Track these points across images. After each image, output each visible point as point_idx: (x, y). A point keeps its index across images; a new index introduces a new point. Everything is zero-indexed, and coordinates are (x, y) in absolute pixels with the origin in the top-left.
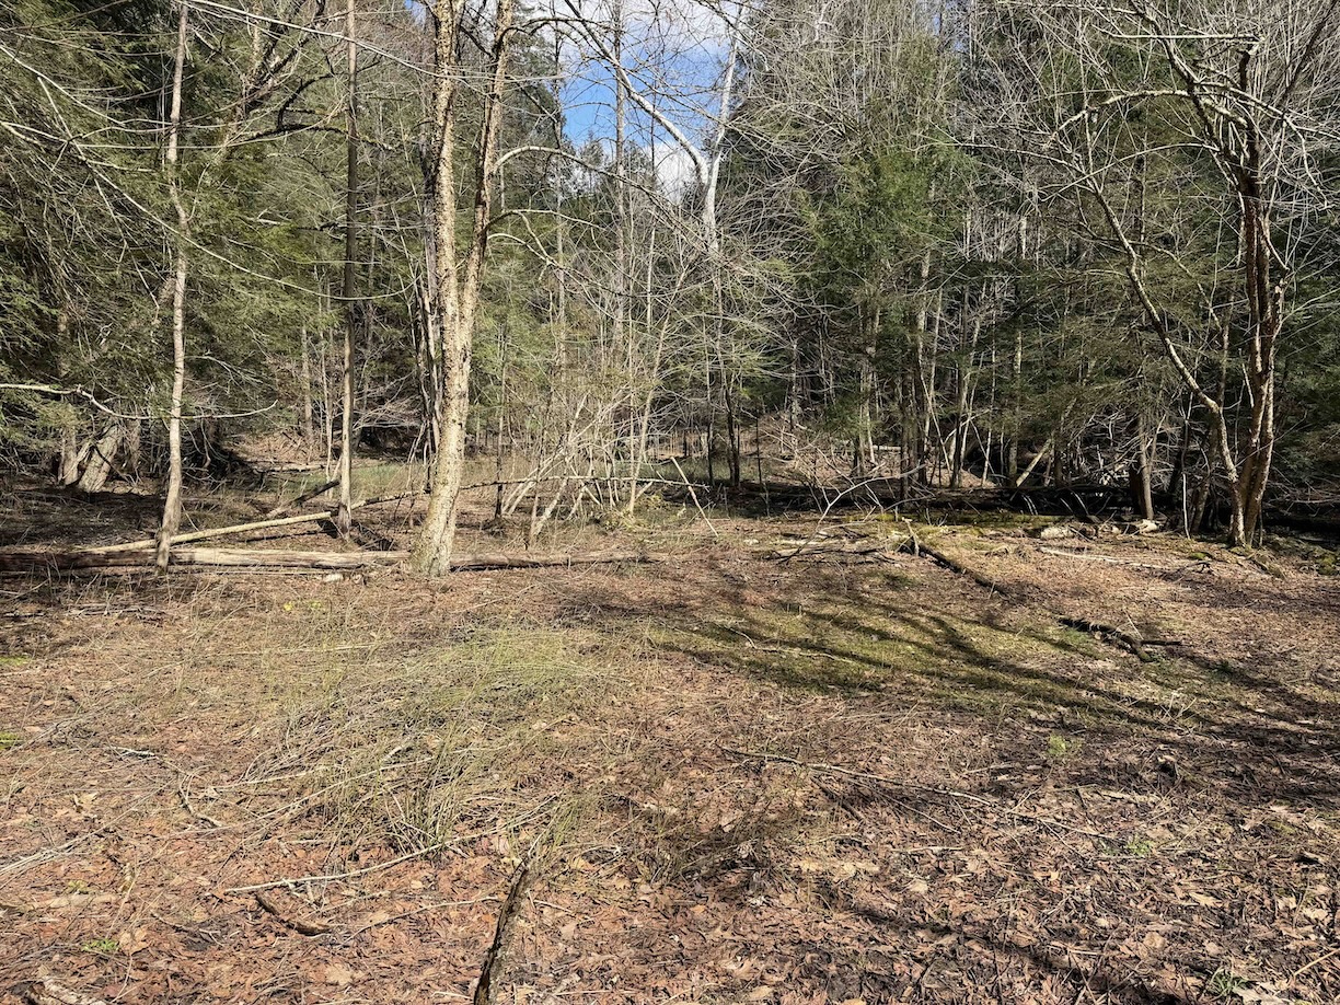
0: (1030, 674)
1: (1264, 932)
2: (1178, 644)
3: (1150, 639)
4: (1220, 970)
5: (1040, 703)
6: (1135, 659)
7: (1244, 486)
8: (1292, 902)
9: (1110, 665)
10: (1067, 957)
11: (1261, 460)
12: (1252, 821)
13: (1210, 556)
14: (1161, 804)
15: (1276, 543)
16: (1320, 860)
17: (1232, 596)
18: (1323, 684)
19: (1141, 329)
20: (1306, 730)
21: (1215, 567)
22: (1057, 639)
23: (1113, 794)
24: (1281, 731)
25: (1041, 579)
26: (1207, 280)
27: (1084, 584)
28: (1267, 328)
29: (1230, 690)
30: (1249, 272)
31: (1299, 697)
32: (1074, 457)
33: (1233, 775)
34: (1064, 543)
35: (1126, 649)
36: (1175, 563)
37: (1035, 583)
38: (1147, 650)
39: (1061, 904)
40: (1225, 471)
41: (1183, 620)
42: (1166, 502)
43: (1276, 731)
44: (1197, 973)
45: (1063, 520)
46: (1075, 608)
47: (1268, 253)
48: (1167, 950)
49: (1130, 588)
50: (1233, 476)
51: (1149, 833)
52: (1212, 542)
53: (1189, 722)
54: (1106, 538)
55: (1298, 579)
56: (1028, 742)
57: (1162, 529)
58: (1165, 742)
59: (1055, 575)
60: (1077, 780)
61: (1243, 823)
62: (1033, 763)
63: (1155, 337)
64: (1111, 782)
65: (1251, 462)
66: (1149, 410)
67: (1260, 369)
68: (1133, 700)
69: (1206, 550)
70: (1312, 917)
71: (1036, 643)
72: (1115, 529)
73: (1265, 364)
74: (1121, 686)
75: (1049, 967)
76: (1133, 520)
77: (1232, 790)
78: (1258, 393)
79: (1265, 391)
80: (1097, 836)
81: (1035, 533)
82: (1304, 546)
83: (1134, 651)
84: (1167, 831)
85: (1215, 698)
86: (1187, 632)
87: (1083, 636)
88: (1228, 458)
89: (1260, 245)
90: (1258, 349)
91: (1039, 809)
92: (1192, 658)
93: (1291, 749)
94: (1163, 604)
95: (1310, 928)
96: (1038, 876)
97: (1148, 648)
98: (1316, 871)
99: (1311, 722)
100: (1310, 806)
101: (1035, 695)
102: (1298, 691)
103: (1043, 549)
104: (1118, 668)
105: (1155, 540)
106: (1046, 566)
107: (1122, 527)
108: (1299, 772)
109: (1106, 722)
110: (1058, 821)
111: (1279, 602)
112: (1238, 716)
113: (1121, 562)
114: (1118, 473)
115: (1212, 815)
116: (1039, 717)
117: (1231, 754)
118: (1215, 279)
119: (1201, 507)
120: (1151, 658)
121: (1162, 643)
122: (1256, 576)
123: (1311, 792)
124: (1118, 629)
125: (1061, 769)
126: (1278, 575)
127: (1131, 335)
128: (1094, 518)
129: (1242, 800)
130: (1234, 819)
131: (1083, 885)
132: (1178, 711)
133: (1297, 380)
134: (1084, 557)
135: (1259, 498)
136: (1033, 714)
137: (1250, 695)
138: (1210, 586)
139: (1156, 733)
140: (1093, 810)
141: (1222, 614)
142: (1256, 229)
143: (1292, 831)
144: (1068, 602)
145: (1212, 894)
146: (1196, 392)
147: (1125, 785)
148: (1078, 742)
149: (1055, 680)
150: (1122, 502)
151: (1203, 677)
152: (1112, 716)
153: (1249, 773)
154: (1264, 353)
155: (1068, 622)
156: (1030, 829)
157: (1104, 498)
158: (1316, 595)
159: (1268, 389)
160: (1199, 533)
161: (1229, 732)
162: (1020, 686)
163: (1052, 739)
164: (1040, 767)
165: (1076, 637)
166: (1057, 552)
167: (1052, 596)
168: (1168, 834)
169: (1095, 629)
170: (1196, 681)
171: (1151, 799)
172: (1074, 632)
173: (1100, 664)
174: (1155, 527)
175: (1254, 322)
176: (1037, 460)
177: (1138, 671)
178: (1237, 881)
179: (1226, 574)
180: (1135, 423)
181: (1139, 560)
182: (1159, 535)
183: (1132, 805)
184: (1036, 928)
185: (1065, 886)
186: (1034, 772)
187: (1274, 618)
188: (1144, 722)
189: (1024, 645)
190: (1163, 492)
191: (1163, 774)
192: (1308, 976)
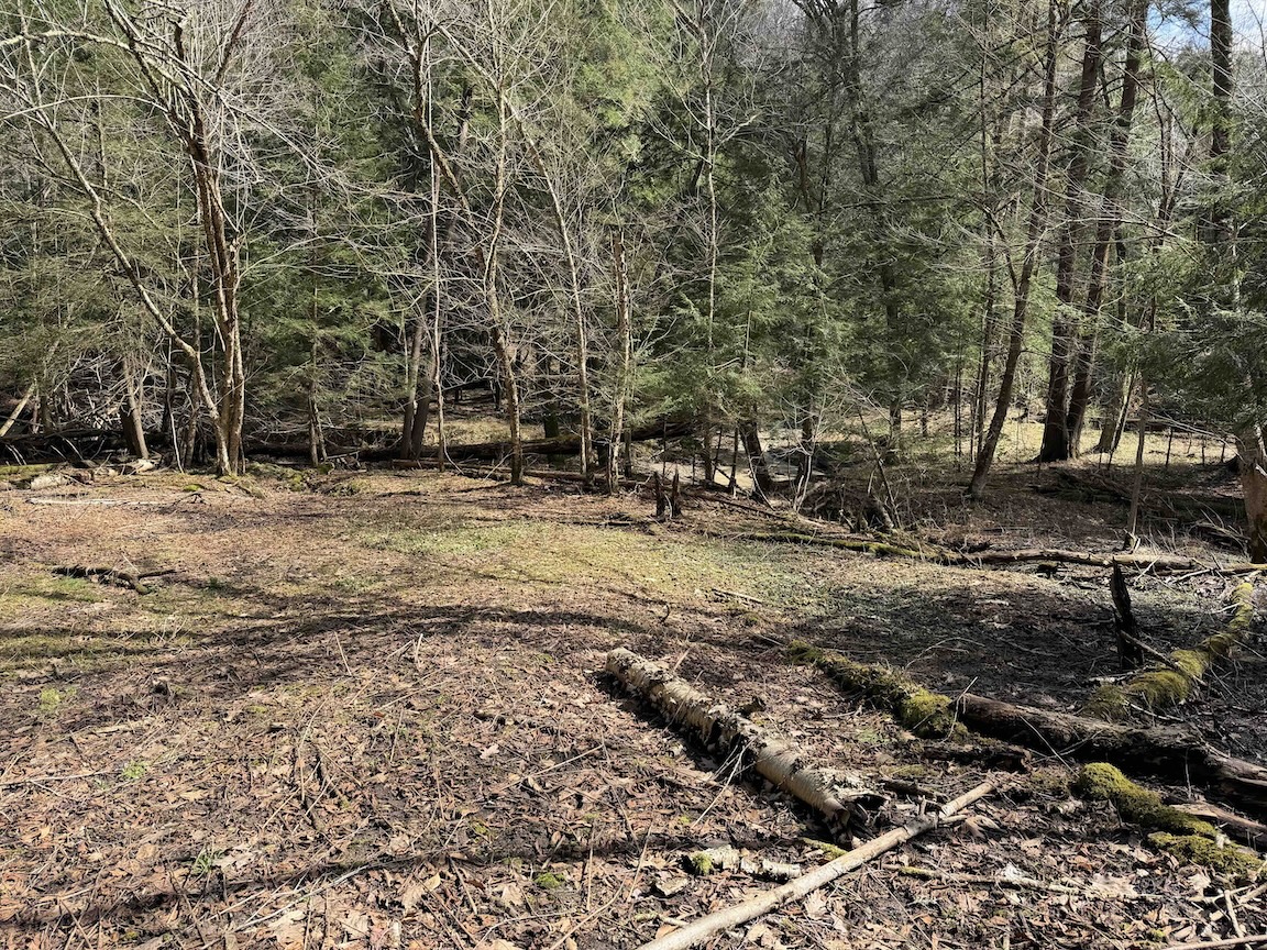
0: (19, 634)
1: (244, 801)
2: (171, 571)
3: (148, 572)
4: (203, 852)
5: (29, 661)
6: (133, 593)
7: (225, 422)
8: (263, 768)
9: (107, 606)
10: (57, 907)
11: (235, 398)
12: (234, 712)
13: (202, 487)
14: (156, 724)
15: (257, 469)
16: (285, 725)
17: (223, 520)
18: (292, 581)
19: (115, 274)
20: (279, 622)
21: (206, 496)
22: (51, 590)
23: (108, 729)
24: (259, 629)
25: (31, 532)
26: (173, 232)
27: (80, 530)
28: (228, 282)
29: (219, 603)
30: (207, 229)
31: (274, 596)
32: (63, 402)
33: (220, 677)
34: (57, 491)
35: (123, 586)
36: (171, 497)
37: (24, 537)
38: (145, 583)
39: (52, 858)
40: (206, 410)
41: (179, 548)
42: (158, 441)
43: (256, 629)
44: (183, 864)
45: (56, 467)
46: (70, 556)
47: (221, 215)
48: (158, 855)
49: (128, 527)
50: (214, 414)
51: (143, 754)
52: (203, 474)
53: (184, 641)
54: (102, 481)
55: (275, 497)
56: (17, 705)
57: (158, 467)
58: (159, 665)
59: (48, 525)
60: (73, 727)
61: (226, 715)
62: (22, 725)
63: (127, 282)
64: (107, 719)
65: (228, 401)
66: (131, 354)
67: (226, 318)
68: (129, 633)
69: (198, 482)
70: (279, 774)
71: (27, 600)
72: (112, 472)
73: (230, 313)
74: (120, 623)
75: (37, 925)
76: (129, 461)
77: (219, 690)
78: (227, 339)
79: (233, 337)
80: (93, 775)
81: (23, 485)
82: (279, 469)
83: (132, 587)
84: (161, 746)
85: (206, 613)
86: (182, 559)
87: (80, 581)
88: (208, 398)
89: (213, 206)
90: (223, 300)
91: (29, 771)
92: (186, 582)
93: (266, 641)
94: (161, 537)
95: (277, 784)
96: (28, 839)
97: (146, 581)
98: (282, 736)
99: (283, 615)
100: (279, 684)
101: (25, 653)
102: (273, 591)
103: (33, 500)
104: (115, 606)
105: (152, 478)
106: (38, 517)
107: (119, 470)
108: (271, 659)
109: (102, 662)
110: (51, 774)
111: (260, 519)
112: (225, 624)
113: (119, 502)
114: (111, 416)
115: (201, 718)
116: (29, 676)
117: (219, 660)
118: (179, 232)
119: (192, 443)
120: (149, 590)
121: (158, 574)
122: (242, 500)
123: (280, 672)
124: (115, 569)
125: (53, 723)
126: (259, 496)
127: (105, 279)
128: (89, 462)
129: (226, 697)
130: (219, 715)
131: (77, 829)
132: (171, 633)
133: (260, 330)
134: (79, 502)
135: (238, 432)
136: (22, 674)
137: (235, 604)
138: (203, 514)
139: (152, 659)
140: (88, 751)
141: (213, 538)
142: (209, 192)
143: (264, 709)
144: (63, 550)
145: (200, 788)
146: (173, 338)
147: (122, 716)
148: (72, 690)
149: (48, 633)
150: (116, 444)
151: (196, 597)
152: (109, 654)
153: (232, 671)
154: (229, 304)
155: (62, 571)
156: (18, 794)
157: (99, 442)
158: (288, 509)
159: (234, 335)
160: (192, 467)
161: (218, 640)
162: (8, 649)
163: (44, 695)
164: (30, 727)
165: (71, 585)
166: (50, 501)
167: (44, 547)
168: (163, 748)
169: (91, 572)
170: (190, 602)
171: (146, 722)
172: (69, 580)
173: (97, 607)
174: (151, 466)
175: (217, 275)
176: (21, 407)
177: (135, 604)
178: (221, 767)
179: (217, 502)
180: (120, 366)
181: (136, 498)
182: (156, 472)
183: (128, 733)
184: (25, 894)
185: (58, 837)
186: (23, 735)
187: (256, 534)
188: (140, 652)
189: (12, 605)
190: (156, 432)
191: (158, 695)
192: (274, 824)
